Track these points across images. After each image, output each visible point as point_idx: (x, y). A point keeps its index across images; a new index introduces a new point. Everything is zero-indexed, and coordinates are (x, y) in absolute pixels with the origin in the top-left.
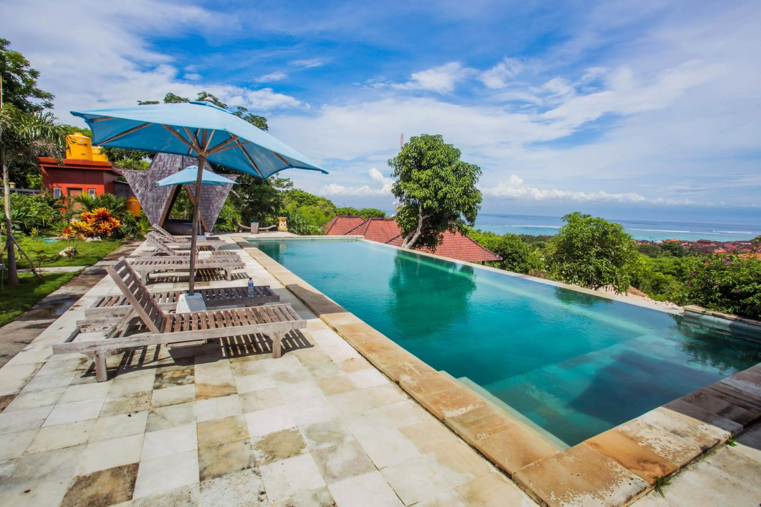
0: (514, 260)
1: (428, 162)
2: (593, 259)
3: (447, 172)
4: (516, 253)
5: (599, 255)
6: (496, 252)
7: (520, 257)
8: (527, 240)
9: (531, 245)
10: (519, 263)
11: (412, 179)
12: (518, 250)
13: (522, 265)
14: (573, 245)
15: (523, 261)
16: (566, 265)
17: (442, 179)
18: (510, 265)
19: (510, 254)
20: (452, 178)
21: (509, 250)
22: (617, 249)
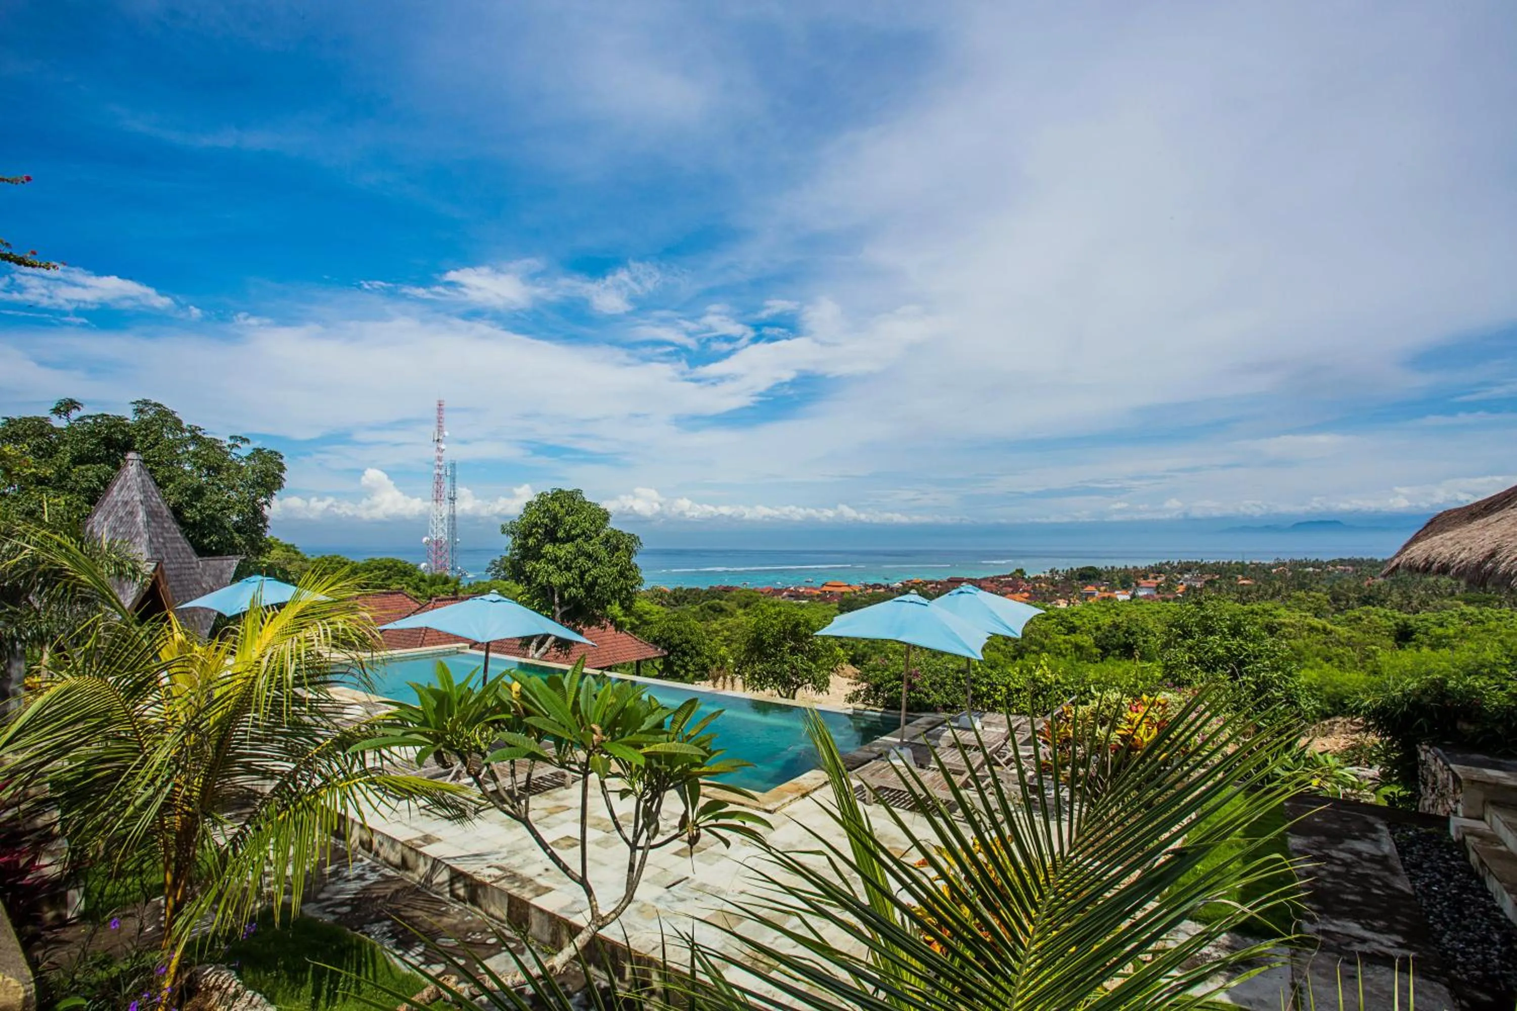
0: (685, 654)
1: (567, 532)
2: (788, 657)
3: (594, 546)
4: (687, 642)
5: (793, 651)
6: (656, 642)
7: (693, 648)
8: (690, 598)
9: (698, 607)
10: (692, 657)
11: (543, 556)
12: (690, 637)
13: (697, 660)
14: (763, 642)
15: (699, 654)
16: (758, 667)
17: (589, 556)
18: (679, 662)
19: (680, 645)
20: (603, 554)
21: (677, 639)
22: (811, 643)
